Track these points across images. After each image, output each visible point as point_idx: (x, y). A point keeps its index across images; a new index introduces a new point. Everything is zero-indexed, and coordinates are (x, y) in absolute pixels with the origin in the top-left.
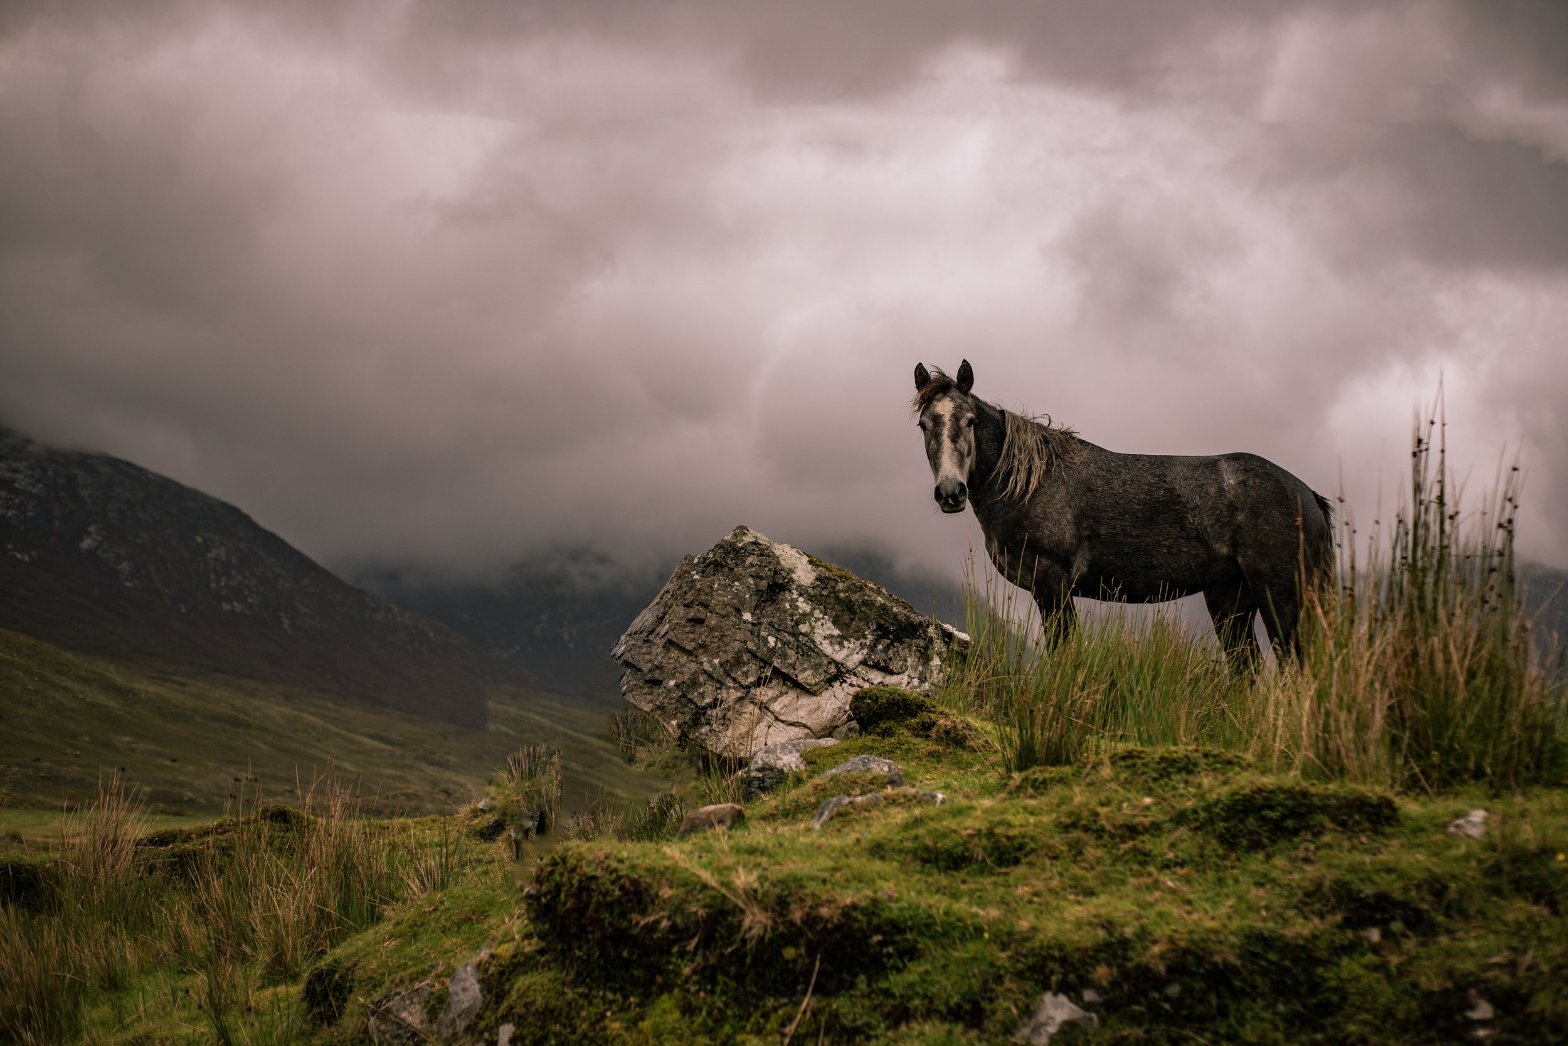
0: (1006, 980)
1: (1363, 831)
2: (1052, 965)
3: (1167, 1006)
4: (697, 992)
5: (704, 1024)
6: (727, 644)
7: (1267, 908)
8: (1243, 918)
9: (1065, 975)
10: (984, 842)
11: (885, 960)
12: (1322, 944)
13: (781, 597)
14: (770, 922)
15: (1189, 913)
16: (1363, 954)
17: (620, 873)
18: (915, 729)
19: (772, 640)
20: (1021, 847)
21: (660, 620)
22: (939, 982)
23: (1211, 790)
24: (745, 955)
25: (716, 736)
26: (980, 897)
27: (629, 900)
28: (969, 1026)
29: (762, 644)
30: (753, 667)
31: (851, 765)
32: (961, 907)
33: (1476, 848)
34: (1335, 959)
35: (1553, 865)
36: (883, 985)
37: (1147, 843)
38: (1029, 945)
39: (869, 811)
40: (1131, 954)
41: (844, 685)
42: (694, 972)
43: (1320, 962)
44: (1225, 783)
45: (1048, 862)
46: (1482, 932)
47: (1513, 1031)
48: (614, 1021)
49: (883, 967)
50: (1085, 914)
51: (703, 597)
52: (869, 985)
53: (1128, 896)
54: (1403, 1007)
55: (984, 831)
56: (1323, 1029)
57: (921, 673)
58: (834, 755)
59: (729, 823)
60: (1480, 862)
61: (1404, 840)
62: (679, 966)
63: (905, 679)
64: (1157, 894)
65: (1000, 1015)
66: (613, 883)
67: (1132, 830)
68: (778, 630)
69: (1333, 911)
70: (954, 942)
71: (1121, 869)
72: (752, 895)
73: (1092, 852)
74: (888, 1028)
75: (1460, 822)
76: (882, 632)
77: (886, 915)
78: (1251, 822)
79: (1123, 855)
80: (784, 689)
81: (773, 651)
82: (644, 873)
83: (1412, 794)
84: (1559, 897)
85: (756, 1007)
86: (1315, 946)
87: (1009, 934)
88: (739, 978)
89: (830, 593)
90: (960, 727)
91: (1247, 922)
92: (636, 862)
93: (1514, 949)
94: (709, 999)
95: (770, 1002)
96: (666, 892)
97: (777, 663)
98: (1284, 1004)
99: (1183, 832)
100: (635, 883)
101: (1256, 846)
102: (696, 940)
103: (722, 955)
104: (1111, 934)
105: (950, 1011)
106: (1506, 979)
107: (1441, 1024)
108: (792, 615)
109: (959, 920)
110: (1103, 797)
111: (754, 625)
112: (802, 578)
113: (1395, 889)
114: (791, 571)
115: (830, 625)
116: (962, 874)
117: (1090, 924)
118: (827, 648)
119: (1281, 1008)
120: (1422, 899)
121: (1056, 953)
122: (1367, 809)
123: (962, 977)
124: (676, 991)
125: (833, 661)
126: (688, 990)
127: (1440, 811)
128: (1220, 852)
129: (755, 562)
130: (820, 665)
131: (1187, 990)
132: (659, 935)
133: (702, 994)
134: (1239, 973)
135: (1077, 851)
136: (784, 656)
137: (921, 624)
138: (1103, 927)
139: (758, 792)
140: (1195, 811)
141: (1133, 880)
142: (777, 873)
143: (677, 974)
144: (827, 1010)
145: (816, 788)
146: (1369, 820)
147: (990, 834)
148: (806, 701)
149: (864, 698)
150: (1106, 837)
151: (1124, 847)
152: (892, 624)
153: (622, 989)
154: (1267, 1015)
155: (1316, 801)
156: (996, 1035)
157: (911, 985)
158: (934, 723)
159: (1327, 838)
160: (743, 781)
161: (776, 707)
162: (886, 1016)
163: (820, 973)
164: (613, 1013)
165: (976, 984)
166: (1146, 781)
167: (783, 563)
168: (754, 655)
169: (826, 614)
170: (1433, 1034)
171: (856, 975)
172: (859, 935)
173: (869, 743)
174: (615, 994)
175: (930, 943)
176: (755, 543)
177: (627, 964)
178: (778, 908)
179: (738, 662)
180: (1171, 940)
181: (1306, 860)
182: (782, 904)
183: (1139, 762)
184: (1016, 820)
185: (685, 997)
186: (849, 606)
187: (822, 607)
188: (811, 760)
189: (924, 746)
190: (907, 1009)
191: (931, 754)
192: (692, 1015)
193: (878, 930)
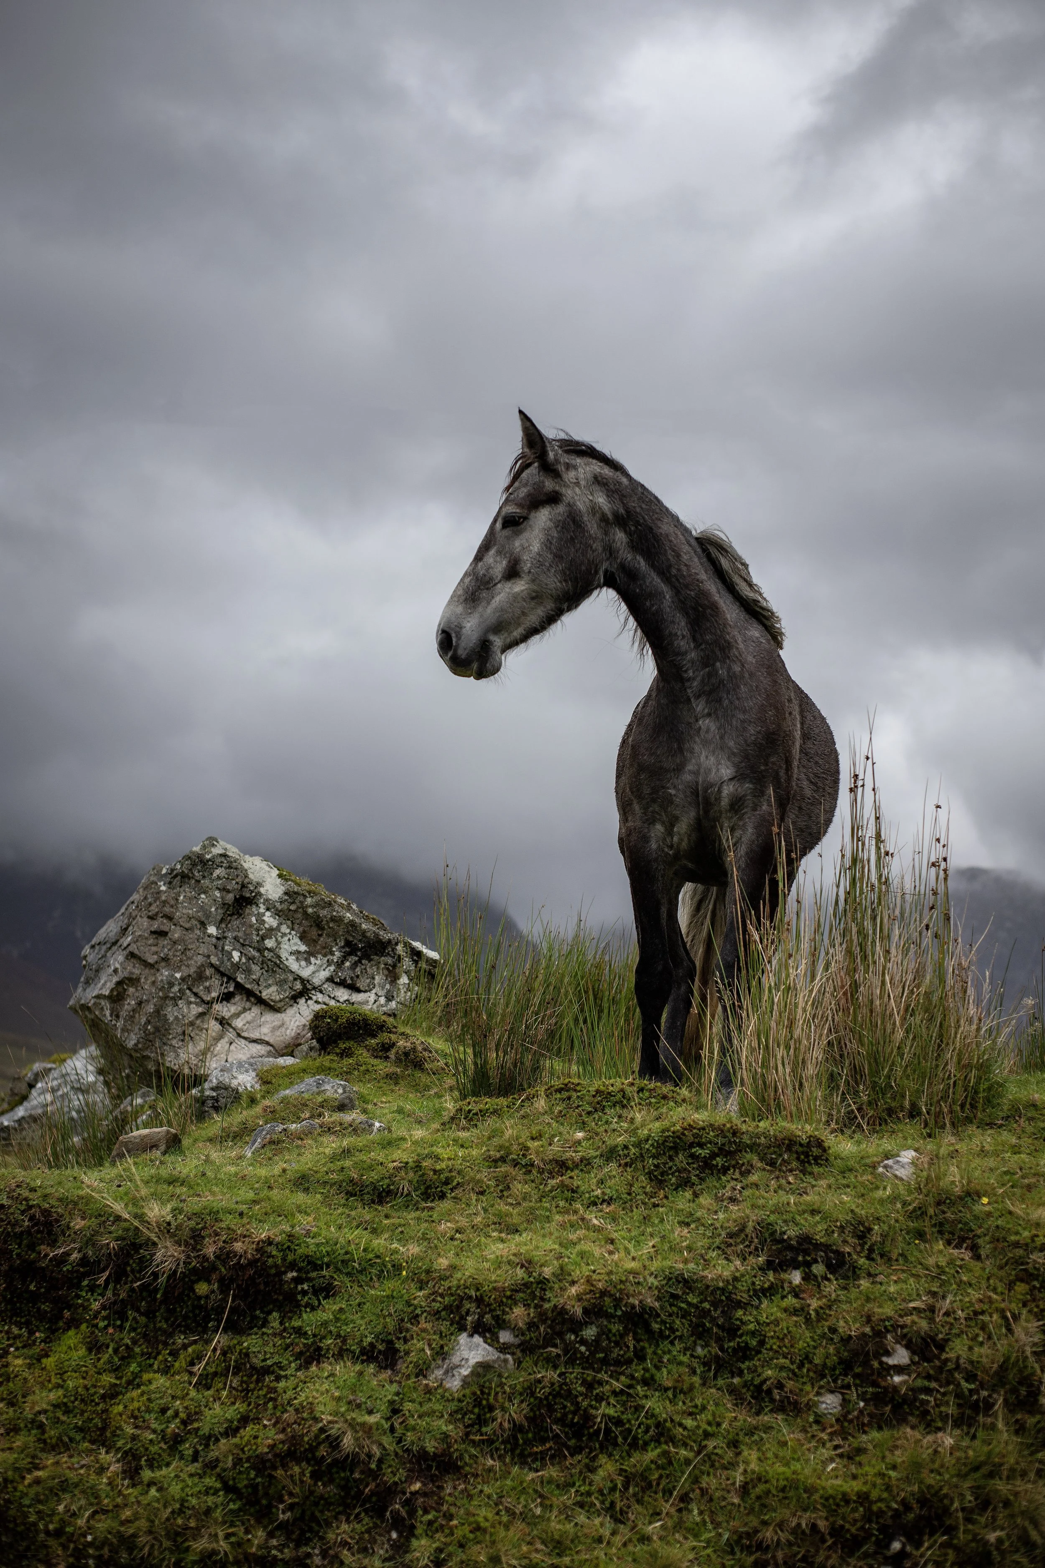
0: (422, 1319)
1: (791, 1171)
2: (467, 1305)
3: (583, 1349)
4: (106, 1327)
5: (110, 1362)
6: (190, 958)
7: (689, 1249)
8: (664, 1259)
9: (481, 1316)
10: (411, 1174)
11: (299, 1297)
12: (742, 1286)
13: (247, 911)
14: (182, 1257)
15: (611, 1253)
16: (783, 1297)
17: (31, 1203)
18: (374, 1050)
19: (236, 955)
20: (447, 1182)
21: (124, 931)
22: (353, 1321)
23: (643, 1125)
24: (156, 1290)
25: (175, 1052)
26: (402, 1232)
27: (38, 1232)
28: (382, 1368)
29: (225, 959)
30: (215, 982)
31: (305, 1087)
32: (380, 1243)
33: (902, 1190)
34: (756, 1302)
35: (977, 1208)
36: (296, 1323)
37: (576, 1179)
38: (447, 1284)
39: (302, 1139)
40: (549, 1294)
41: (309, 1002)
42: (104, 1307)
43: (739, 1305)
44: (658, 1119)
45: (474, 1197)
46: (903, 1276)
47: (928, 1377)
48: (17, 1357)
49: (298, 1306)
50: (505, 1253)
51: (167, 909)
52: (281, 1323)
53: (551, 1234)
54: (821, 1351)
55: (411, 1164)
56: (741, 1373)
57: (389, 991)
58: (292, 1075)
59: (163, 1148)
60: (905, 1204)
61: (832, 1180)
62: (88, 1300)
63: (371, 996)
64: (581, 1233)
65: (413, 1357)
66: (23, 1212)
67: (562, 1166)
68: (243, 945)
69: (756, 1253)
70: (371, 1279)
71: (547, 1205)
72: (166, 1229)
73: (518, 1188)
74: (298, 1369)
75: (890, 1162)
76: (350, 949)
77: (301, 1251)
78: (681, 1159)
79: (551, 1191)
80: (248, 1005)
81: (237, 966)
82: (56, 1203)
83: (848, 1132)
84: (980, 1241)
85: (166, 1344)
86: (735, 1287)
87: (428, 1272)
88: (150, 1314)
89: (298, 908)
90: (420, 1048)
91: (668, 1263)
92: (48, 1191)
93: (934, 1294)
94: (117, 1336)
95: (180, 1340)
96: (78, 1223)
97: (241, 978)
98: (703, 1347)
99: (612, 1168)
100: (46, 1213)
101: (684, 1183)
102: (107, 1273)
103: (132, 1290)
104: (530, 1274)
105: (363, 1351)
106: (924, 1324)
107: (858, 1370)
108: (258, 930)
109: (378, 1257)
110: (534, 1130)
111: (218, 939)
112: (270, 892)
113: (818, 1231)
114: (259, 884)
115: (297, 940)
116: (386, 1209)
117: (509, 1262)
118: (293, 964)
119: (699, 1351)
120: (845, 1242)
121: (473, 1293)
122: (797, 1148)
123: (378, 1316)
124: (84, 1326)
125: (298, 978)
126: (96, 1326)
127: (871, 1150)
128: (648, 1189)
129: (223, 874)
130: (285, 981)
131: (604, 1332)
132: (69, 1267)
133: (111, 1330)
134: (658, 1315)
135: (504, 1186)
136: (248, 971)
137: (389, 941)
138: (522, 1266)
139: (212, 1111)
140: (626, 1147)
141: (558, 1218)
142: (194, 1204)
143: (86, 1309)
144: (238, 1348)
145: (265, 1111)
146: (798, 1159)
147: (418, 1167)
148: (270, 1018)
149: (324, 1017)
150: (534, 1172)
151: (552, 1182)
152: (360, 941)
153: (28, 1324)
154: (685, 1359)
155: (746, 1139)
156: (408, 1377)
157: (325, 1324)
158: (393, 1045)
159: (754, 1178)
160: (197, 1100)
161: (239, 1023)
162: (298, 1356)
163: (233, 1310)
164: (17, 1349)
165: (391, 1324)
166: (581, 1116)
167: (251, 876)
168: (217, 970)
169: (293, 929)
170: (849, 1379)
171: (270, 1313)
172: (273, 1271)
173: (327, 1064)
174: (21, 1329)
175: (347, 1280)
176: (224, 856)
177: (35, 1298)
178: (192, 1242)
179: (200, 977)
180: (589, 1281)
181: (732, 1200)
182: (196, 1238)
183: (574, 1095)
184: (444, 1153)
185: (93, 1333)
186: (317, 922)
187: (289, 923)
188: (267, 1080)
189: (383, 1067)
190: (319, 1349)
191: (389, 1076)
192: (98, 1352)
193: (292, 1266)
